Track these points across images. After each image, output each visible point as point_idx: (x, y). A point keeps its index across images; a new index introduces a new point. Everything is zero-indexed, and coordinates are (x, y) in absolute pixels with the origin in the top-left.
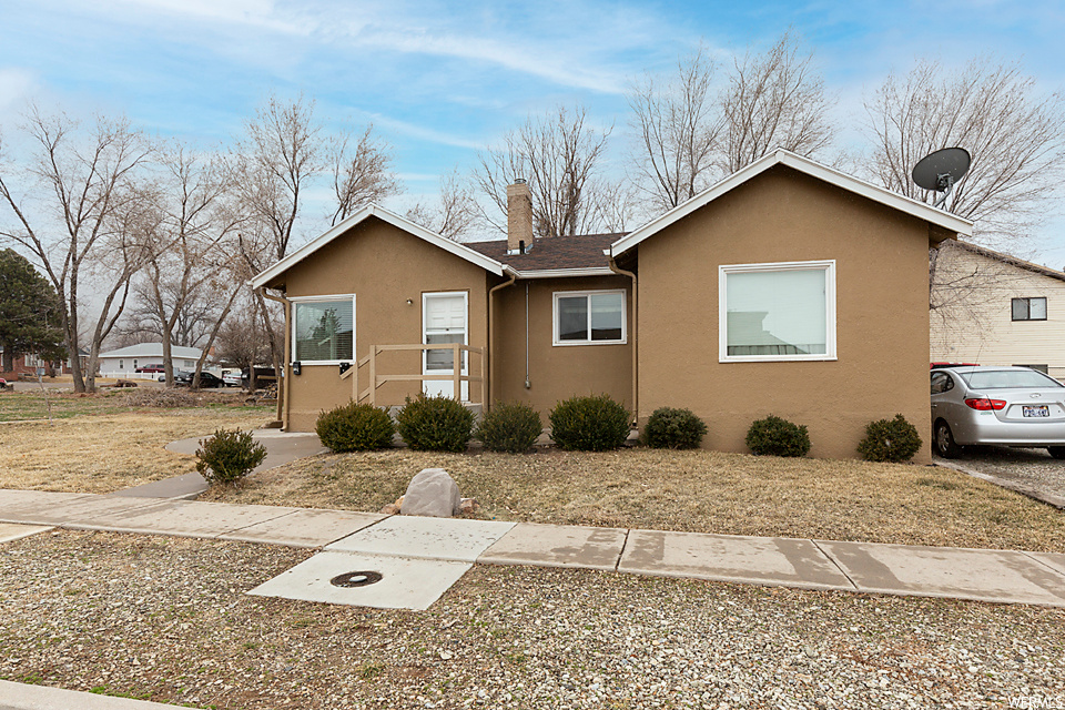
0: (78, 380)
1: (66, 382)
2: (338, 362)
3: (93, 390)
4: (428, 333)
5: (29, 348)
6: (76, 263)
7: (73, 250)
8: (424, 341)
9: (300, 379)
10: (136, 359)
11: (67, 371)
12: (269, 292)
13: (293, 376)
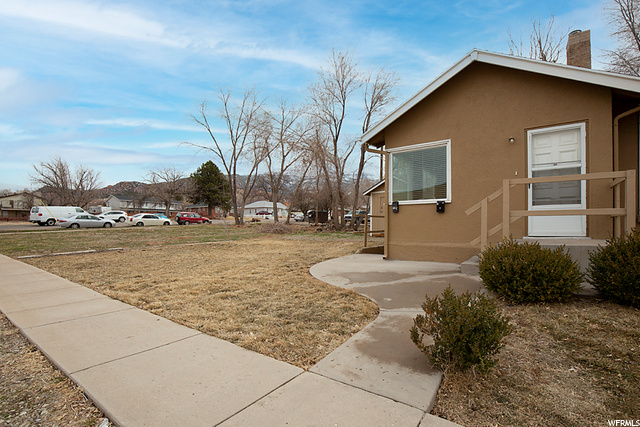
0: (237, 219)
1: (231, 220)
2: (435, 201)
3: (243, 224)
4: (534, 169)
5: (217, 204)
6: (236, 160)
7: (234, 154)
8: (530, 176)
9: (398, 215)
10: (256, 209)
11: (231, 215)
12: (371, 147)
13: (392, 214)
